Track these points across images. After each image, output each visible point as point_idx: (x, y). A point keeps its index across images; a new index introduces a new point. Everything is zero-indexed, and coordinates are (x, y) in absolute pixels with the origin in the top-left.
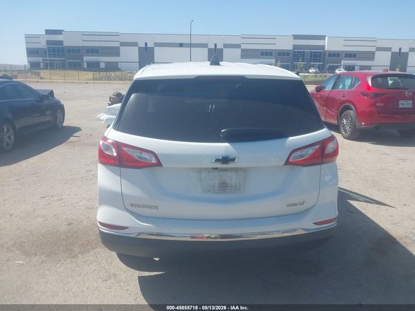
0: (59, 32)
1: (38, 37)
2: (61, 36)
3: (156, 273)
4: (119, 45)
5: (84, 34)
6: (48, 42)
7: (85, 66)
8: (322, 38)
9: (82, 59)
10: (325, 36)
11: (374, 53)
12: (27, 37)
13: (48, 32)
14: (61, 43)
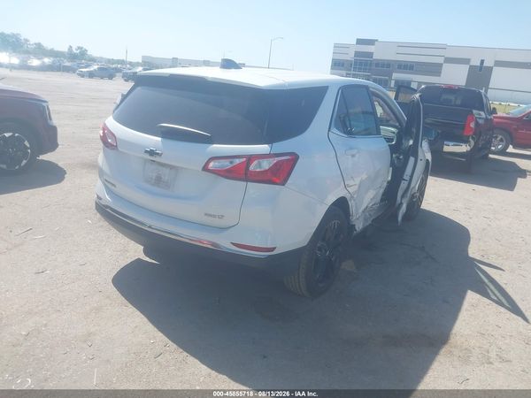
0: (371, 42)
1: (347, 47)
2: (373, 47)
3: (153, 261)
4: (442, 62)
5: (401, 45)
6: (357, 54)
7: (392, 85)
9: (390, 76)
12: (336, 46)
13: (360, 42)
14: (370, 55)
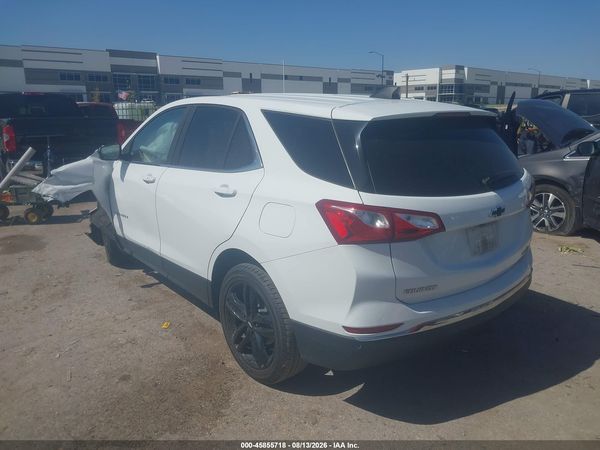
8: (152, 56)
10: (155, 54)
11: (221, 79)
